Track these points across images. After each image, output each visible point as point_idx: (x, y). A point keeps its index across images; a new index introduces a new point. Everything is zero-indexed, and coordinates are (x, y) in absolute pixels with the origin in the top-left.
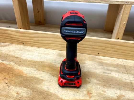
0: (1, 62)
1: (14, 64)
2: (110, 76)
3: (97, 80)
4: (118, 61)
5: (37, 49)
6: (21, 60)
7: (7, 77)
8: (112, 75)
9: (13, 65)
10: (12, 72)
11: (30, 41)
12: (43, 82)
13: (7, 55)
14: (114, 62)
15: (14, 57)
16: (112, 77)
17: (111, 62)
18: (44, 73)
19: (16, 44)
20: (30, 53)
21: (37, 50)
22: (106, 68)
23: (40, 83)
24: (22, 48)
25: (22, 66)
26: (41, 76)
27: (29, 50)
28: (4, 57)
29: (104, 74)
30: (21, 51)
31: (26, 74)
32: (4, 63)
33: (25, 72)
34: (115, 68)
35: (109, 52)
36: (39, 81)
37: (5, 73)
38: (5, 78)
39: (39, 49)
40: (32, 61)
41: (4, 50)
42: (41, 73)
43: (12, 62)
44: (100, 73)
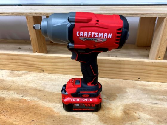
0: (22, 97)
2: (161, 107)
3: (148, 115)
4: (165, 87)
5: (62, 77)
7: (34, 119)
8: (163, 106)
10: (39, 112)
11: (52, 67)
13: (26, 88)
14: (160, 88)
15: (36, 90)
16: (164, 108)
17: (157, 88)
19: (34, 71)
20: (54, 83)
21: (62, 79)
22: (153, 96)
24: (43, 77)
26: (76, 114)
27: (53, 79)
28: (23, 90)
29: (153, 106)
30: (43, 82)
32: (26, 100)
34: (164, 96)
35: (152, 75)
37: (31, 113)
38: (33, 120)
39: (64, 76)
41: (21, 81)
43: (35, 97)
44: (148, 105)
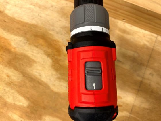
6: (6, 18)
12: (35, 65)
18: (37, 49)
23: (31, 66)
25: (8, 31)
31: (15, 48)
33: (13, 44)
36: (30, 62)
42: (33, 48)
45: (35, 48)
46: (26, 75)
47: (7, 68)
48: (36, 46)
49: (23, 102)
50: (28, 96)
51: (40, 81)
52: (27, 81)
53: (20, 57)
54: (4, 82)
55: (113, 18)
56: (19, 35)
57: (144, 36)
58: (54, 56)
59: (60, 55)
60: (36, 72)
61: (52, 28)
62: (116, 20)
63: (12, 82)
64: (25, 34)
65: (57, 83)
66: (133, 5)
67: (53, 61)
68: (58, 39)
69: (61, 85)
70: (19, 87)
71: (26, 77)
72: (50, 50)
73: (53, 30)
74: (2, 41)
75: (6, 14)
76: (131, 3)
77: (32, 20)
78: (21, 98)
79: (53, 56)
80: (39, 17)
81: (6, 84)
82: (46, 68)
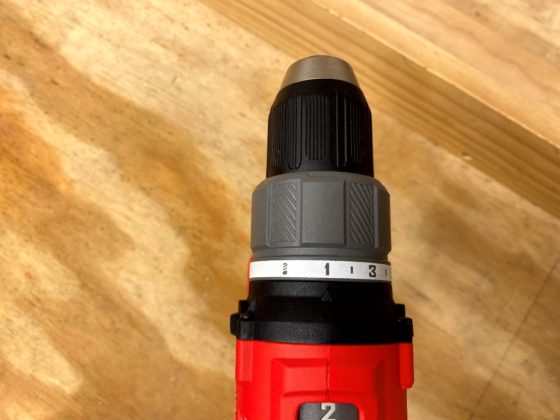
1: (28, 94)
6: (61, 72)
9: (22, 103)
12: (129, 254)
18: (146, 201)
23: (114, 255)
25: (60, 120)
31: (70, 183)
33: (67, 166)
36: (115, 240)
40: (106, 92)
42: (133, 194)
45: (139, 195)
46: (91, 286)
47: (30, 247)
48: (143, 189)
49: (63, 378)
50: (86, 360)
51: (134, 315)
52: (91, 307)
53: (82, 218)
54: (11, 292)
55: (430, 139)
56: (93, 140)
57: (527, 226)
58: (198, 235)
59: (219, 236)
60: (128, 280)
61: (211, 136)
62: (438, 150)
63: (38, 300)
64: (116, 139)
65: (192, 332)
66: (509, 121)
67: (194, 254)
68: (225, 180)
69: (206, 343)
70: (60, 321)
71: (91, 290)
72: (188, 213)
73: (215, 144)
74: (33, 151)
75: (64, 59)
76: (503, 113)
77: (149, 95)
78: (60, 362)
79: (195, 236)
80: (174, 92)
81: (17, 302)
82: (166, 272)
